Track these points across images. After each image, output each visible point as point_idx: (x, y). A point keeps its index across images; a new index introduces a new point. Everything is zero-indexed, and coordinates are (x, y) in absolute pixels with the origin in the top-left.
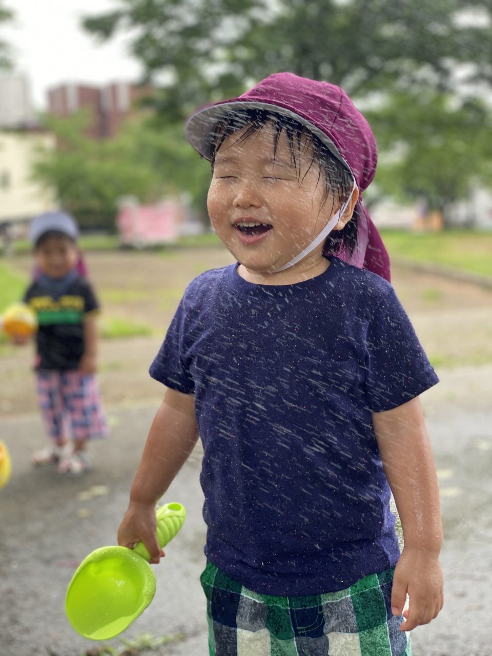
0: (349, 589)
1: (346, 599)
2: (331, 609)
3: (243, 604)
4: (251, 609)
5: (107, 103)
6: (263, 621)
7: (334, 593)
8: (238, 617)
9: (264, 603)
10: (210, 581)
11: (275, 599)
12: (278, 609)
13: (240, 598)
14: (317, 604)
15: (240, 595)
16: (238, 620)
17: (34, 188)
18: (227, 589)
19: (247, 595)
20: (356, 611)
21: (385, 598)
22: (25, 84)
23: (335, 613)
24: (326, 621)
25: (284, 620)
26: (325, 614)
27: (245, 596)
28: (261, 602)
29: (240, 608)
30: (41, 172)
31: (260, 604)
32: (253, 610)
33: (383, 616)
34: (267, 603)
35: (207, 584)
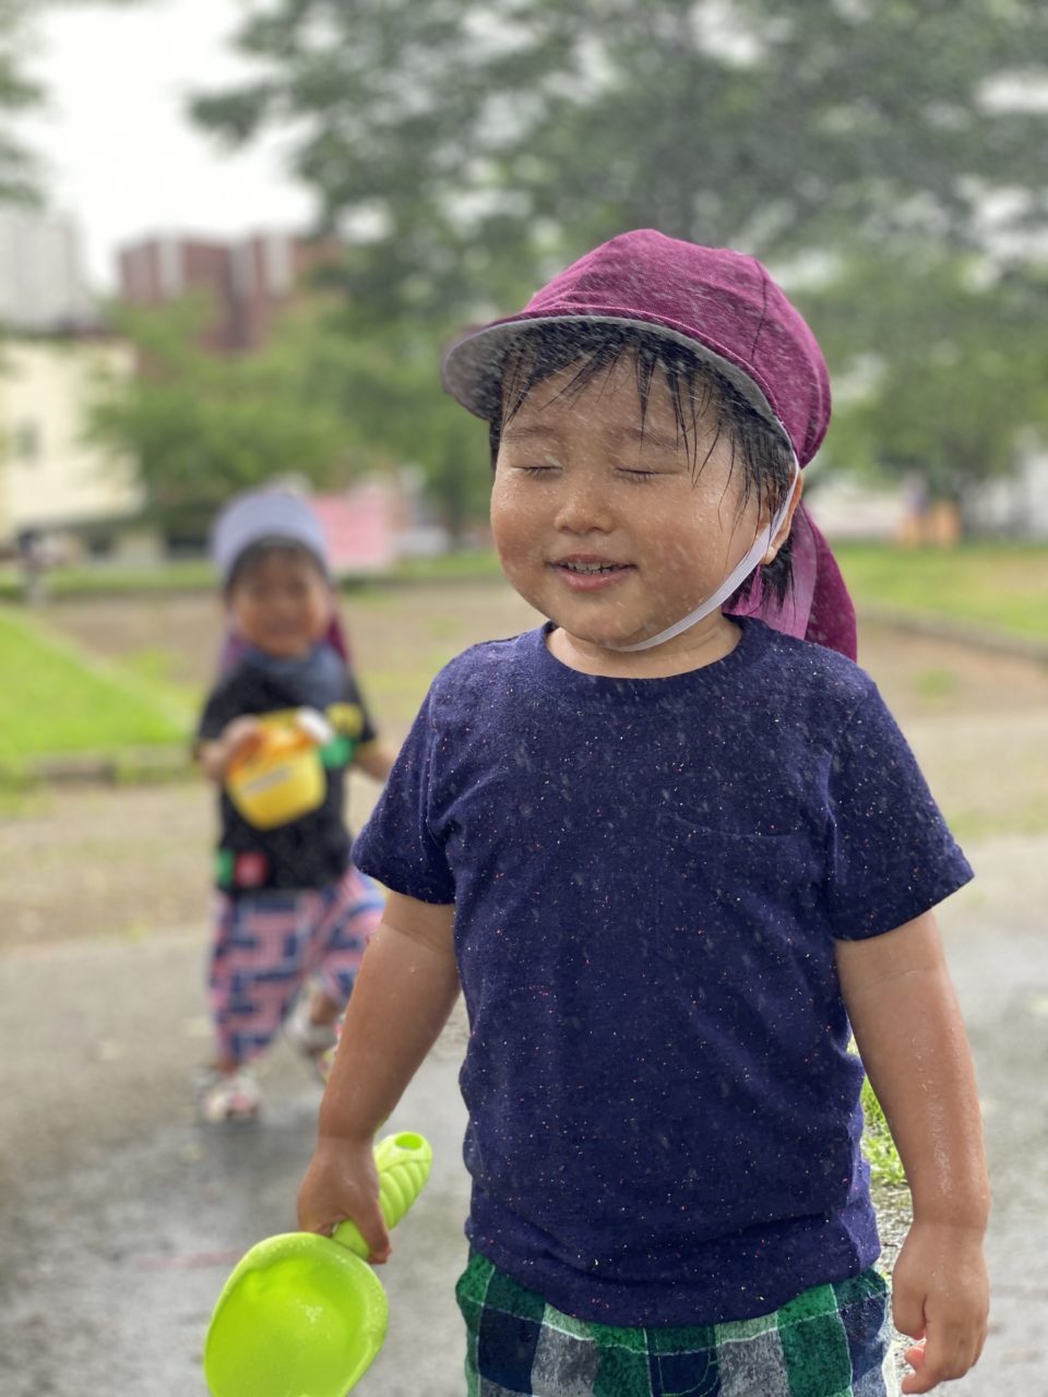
0: (775, 1316)
1: (768, 1337)
2: (735, 1356)
3: (547, 1344)
4: (564, 1355)
5: (245, 279)
6: (589, 1382)
7: (742, 1323)
8: (536, 1372)
9: (593, 1342)
10: (477, 1294)
11: (618, 1333)
12: (622, 1354)
13: (541, 1331)
14: (706, 1345)
15: (540, 1326)
16: (535, 1378)
17: (90, 460)
18: (513, 1311)
19: (557, 1325)
20: (788, 1361)
21: (849, 1335)
22: (70, 236)
23: (744, 1364)
24: (723, 1381)
25: (635, 1378)
26: (723, 1366)
27: (551, 1327)
28: (587, 1339)
29: (541, 1352)
30: (106, 424)
31: (583, 1342)
32: (568, 1357)
33: (844, 1374)
34: (601, 1341)
35: (471, 1299)
